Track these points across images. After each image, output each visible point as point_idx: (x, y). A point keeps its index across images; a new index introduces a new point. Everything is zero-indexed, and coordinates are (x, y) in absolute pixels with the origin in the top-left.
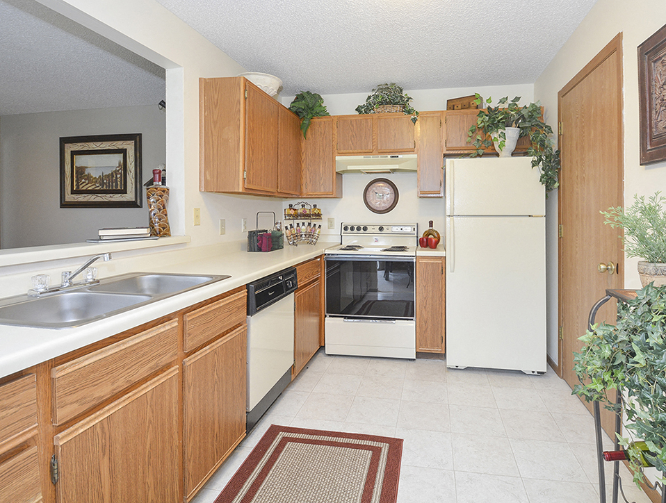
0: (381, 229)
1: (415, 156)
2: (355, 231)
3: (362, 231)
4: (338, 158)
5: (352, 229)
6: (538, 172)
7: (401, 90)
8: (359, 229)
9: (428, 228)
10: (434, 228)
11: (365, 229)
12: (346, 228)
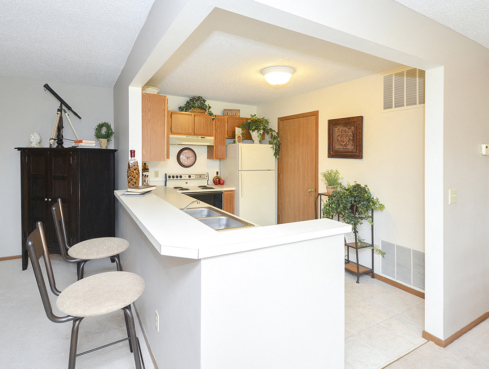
0: (190, 177)
1: (213, 138)
2: (175, 178)
3: (179, 178)
4: (171, 136)
5: (173, 177)
6: (273, 152)
7: (204, 101)
8: (177, 177)
9: (216, 175)
10: (219, 175)
11: (181, 177)
12: (170, 177)
